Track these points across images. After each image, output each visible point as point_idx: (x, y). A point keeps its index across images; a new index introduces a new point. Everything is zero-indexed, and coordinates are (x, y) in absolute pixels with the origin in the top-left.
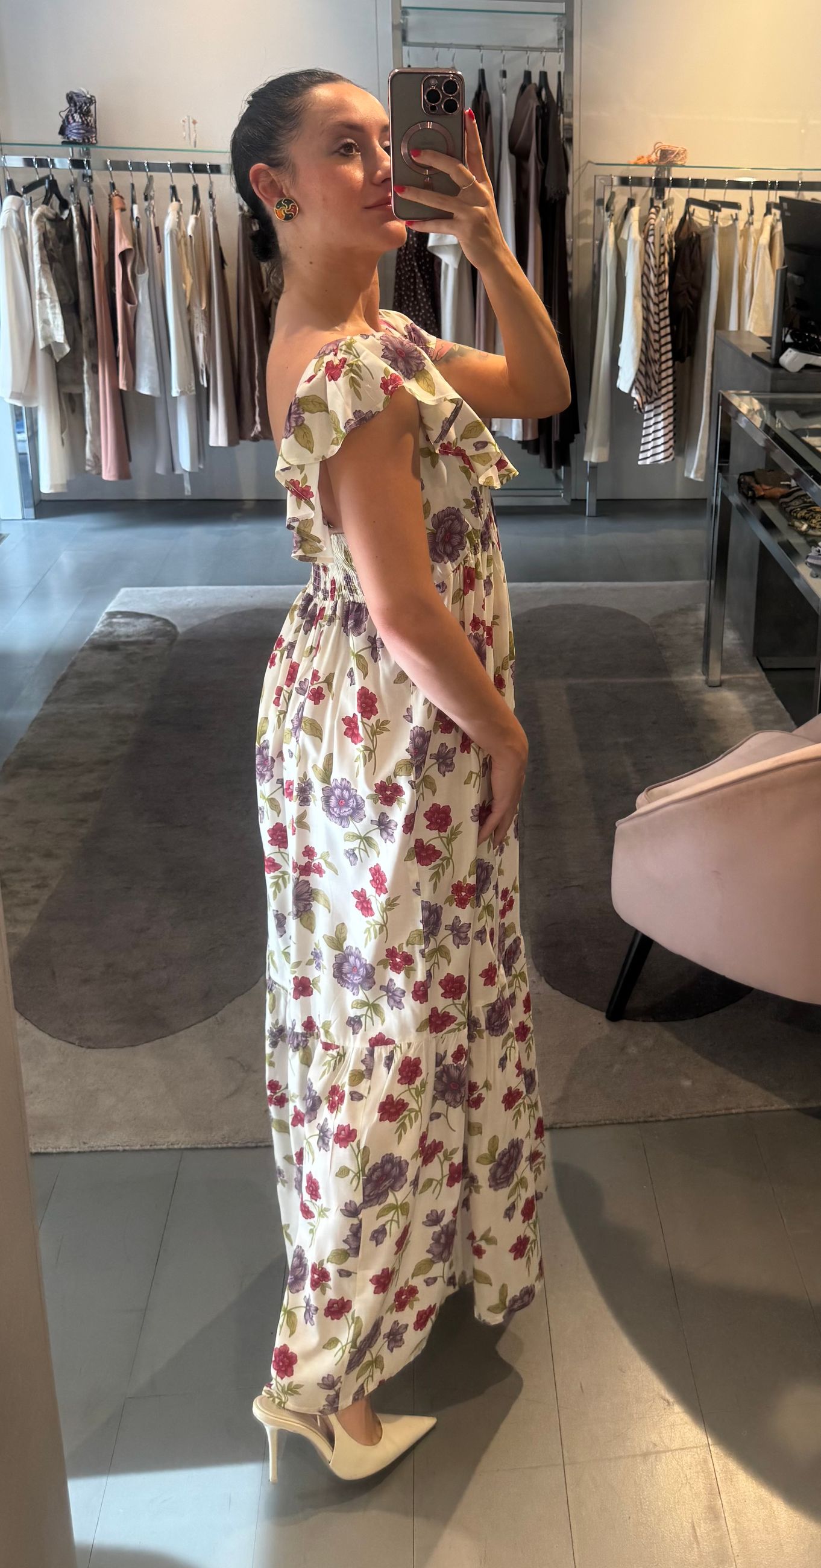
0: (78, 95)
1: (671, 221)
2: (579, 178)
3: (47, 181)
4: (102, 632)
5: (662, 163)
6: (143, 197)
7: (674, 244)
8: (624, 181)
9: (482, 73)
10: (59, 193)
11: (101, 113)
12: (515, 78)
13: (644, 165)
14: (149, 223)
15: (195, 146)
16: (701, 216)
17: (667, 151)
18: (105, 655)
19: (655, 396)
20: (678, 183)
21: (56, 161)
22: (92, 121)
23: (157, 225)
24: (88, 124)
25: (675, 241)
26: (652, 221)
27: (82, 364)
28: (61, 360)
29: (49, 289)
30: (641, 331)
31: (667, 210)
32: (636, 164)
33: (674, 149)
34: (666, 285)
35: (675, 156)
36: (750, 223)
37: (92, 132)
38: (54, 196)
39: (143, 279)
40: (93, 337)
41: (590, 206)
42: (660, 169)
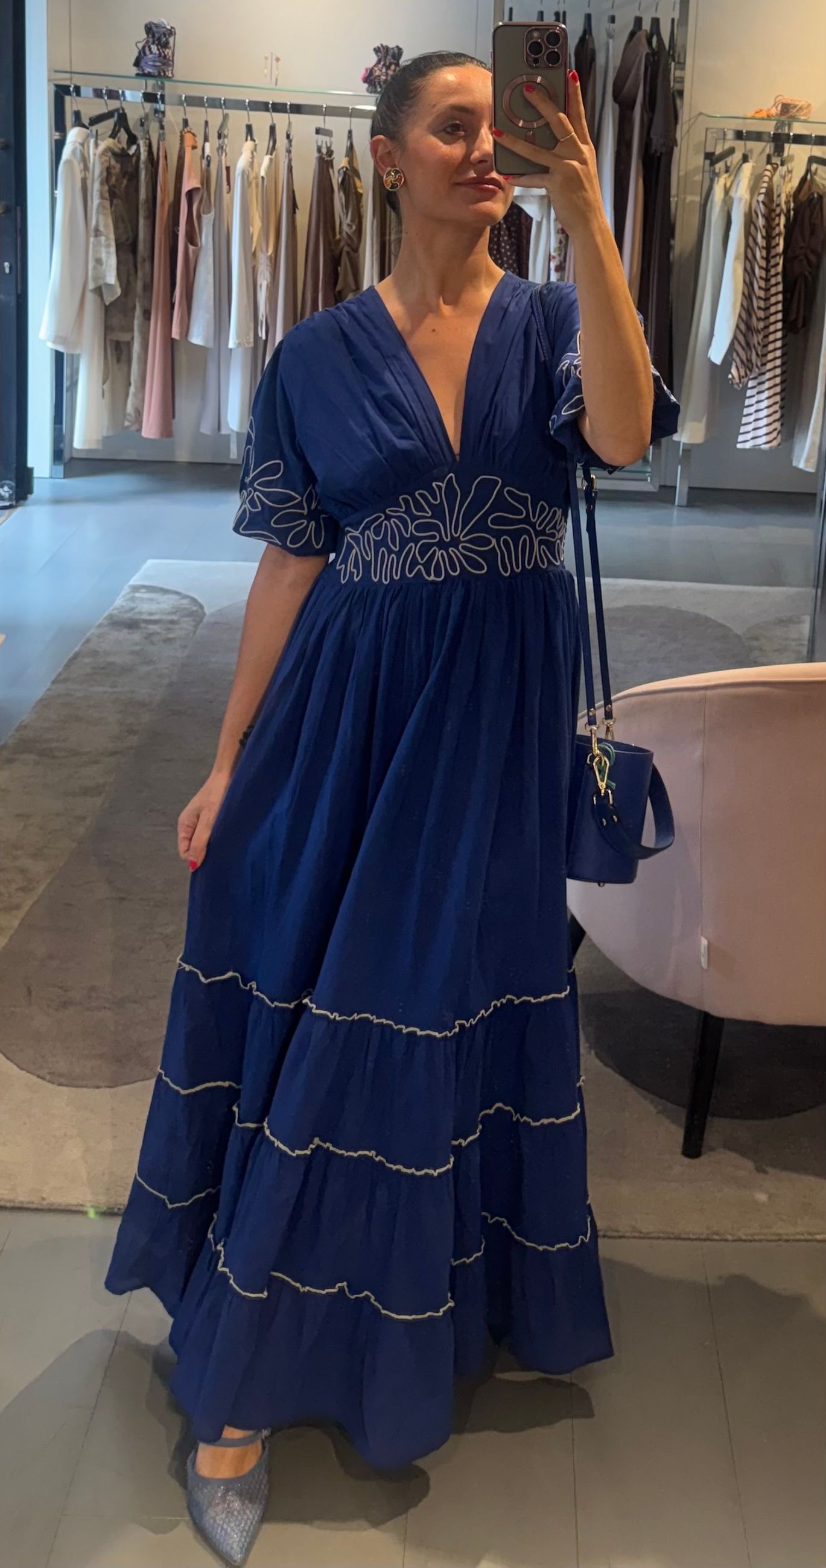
0: (157, 26)
1: (790, 180)
2: (688, 131)
3: (116, 115)
4: (123, 607)
5: (783, 118)
6: (216, 134)
7: (792, 205)
8: (740, 135)
9: (588, 17)
10: (128, 126)
12: (624, 25)
13: (763, 119)
14: (220, 162)
15: (276, 85)
17: (789, 105)
18: (123, 634)
19: (757, 370)
20: (799, 139)
21: (128, 93)
22: (170, 54)
23: (228, 165)
24: (165, 57)
25: (794, 202)
26: (768, 179)
27: (134, 308)
28: (112, 304)
29: (106, 226)
31: (785, 168)
32: (753, 118)
33: (797, 103)
34: (781, 248)
35: (798, 111)
37: (169, 65)
38: (122, 130)
39: (208, 220)
40: (148, 280)
41: (699, 160)
42: (780, 125)
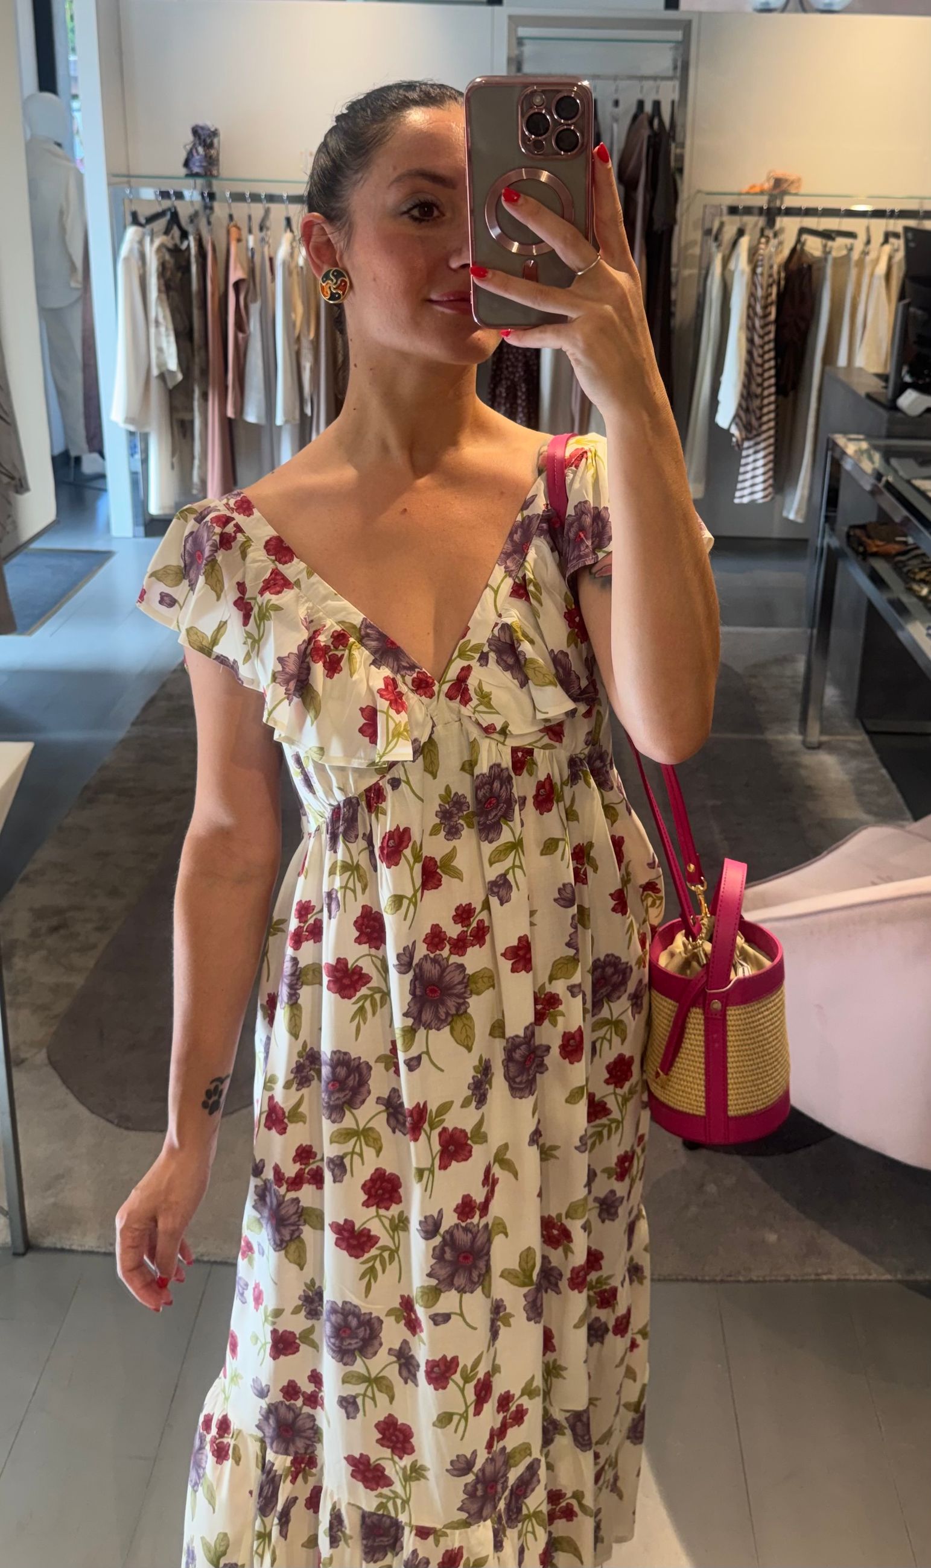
0: (202, 128)
1: (781, 252)
2: (688, 208)
3: (169, 212)
5: (776, 192)
6: (259, 228)
7: (783, 275)
8: (733, 210)
10: (180, 222)
11: (225, 147)
12: (628, 107)
13: (756, 194)
14: (263, 253)
16: (814, 246)
17: (782, 179)
19: (754, 432)
20: (790, 212)
22: (215, 155)
23: (271, 256)
24: (211, 157)
25: (785, 272)
26: (761, 252)
27: (193, 391)
28: (174, 387)
29: (165, 317)
30: (743, 365)
31: (778, 239)
32: (748, 193)
33: (788, 177)
34: (773, 317)
35: (790, 184)
36: (865, 253)
37: (215, 165)
38: (175, 227)
39: (255, 308)
40: (205, 364)
41: (698, 235)
42: (772, 198)
